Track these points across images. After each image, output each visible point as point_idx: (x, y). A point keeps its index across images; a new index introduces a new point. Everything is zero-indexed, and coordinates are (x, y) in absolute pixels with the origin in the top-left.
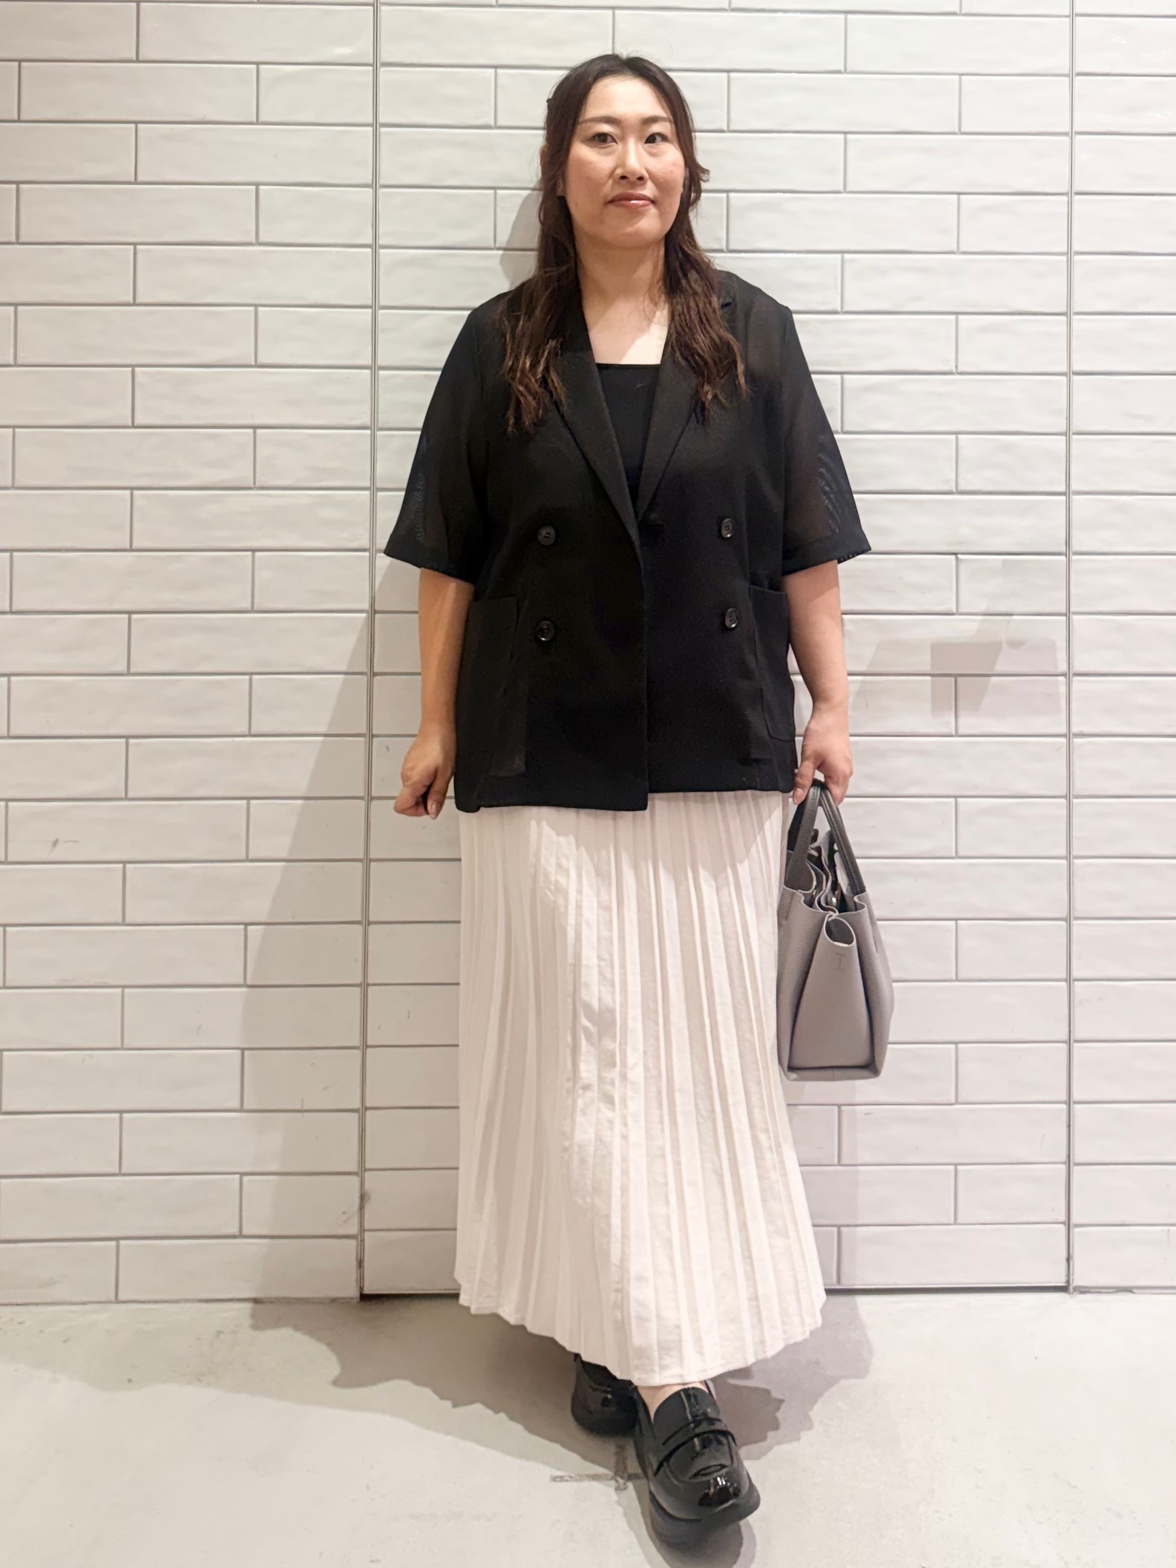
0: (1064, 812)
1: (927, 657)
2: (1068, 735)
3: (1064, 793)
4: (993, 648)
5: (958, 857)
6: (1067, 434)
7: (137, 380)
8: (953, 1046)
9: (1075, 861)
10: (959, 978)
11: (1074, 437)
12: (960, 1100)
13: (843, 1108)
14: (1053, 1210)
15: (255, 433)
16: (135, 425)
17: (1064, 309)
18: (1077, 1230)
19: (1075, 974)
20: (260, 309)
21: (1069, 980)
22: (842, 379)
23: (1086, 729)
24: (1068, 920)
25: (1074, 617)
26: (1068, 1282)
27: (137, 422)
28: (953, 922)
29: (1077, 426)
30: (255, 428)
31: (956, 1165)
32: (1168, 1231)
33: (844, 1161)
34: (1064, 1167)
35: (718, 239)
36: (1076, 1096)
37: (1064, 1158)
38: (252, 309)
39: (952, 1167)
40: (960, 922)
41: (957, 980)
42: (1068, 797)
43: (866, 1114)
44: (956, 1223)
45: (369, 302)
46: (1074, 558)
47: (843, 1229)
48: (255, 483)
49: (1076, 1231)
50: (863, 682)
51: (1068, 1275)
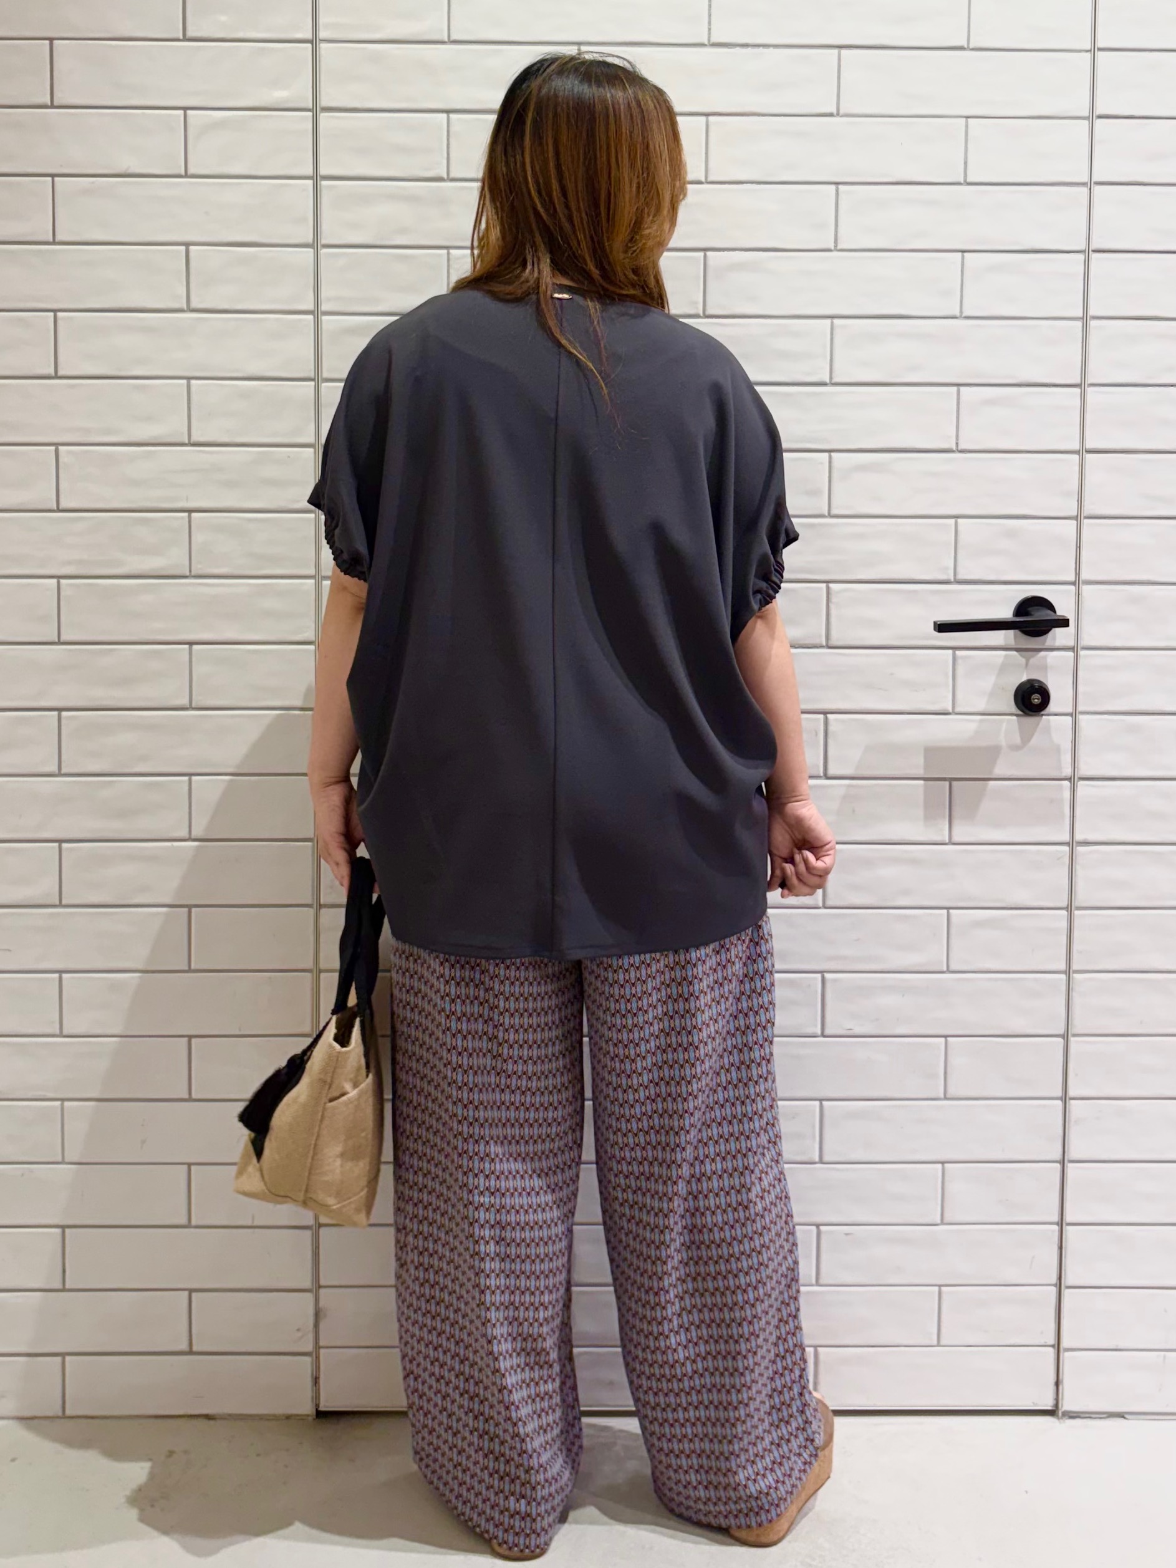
0: (1064, 924)
1: (921, 760)
2: (1071, 844)
3: (1065, 904)
4: (993, 752)
5: (949, 971)
6: (1078, 518)
7: (61, 460)
8: (940, 1166)
9: (1076, 975)
10: (948, 1096)
11: (1086, 521)
12: (945, 1221)
13: (822, 1228)
14: (1042, 1333)
15: (190, 517)
16: (61, 507)
17: (1077, 380)
18: (1067, 1354)
19: (1072, 1092)
20: (193, 382)
21: (1065, 1098)
22: (830, 457)
23: (1091, 837)
24: (1066, 1037)
25: (1080, 717)
26: (1057, 1405)
27: (63, 505)
28: (943, 1040)
29: (1088, 509)
30: (190, 511)
31: (940, 1286)
32: (1165, 1357)
33: (821, 1281)
34: (1054, 1290)
35: (696, 303)
36: (1068, 1218)
37: (1054, 1280)
38: (185, 381)
39: (937, 1288)
40: (949, 1039)
41: (946, 1098)
42: (1069, 908)
43: (847, 1234)
44: (939, 1345)
45: (312, 375)
46: (1082, 653)
47: (820, 1349)
48: (190, 571)
49: (1066, 1356)
50: (849, 786)
51: (1057, 1400)
